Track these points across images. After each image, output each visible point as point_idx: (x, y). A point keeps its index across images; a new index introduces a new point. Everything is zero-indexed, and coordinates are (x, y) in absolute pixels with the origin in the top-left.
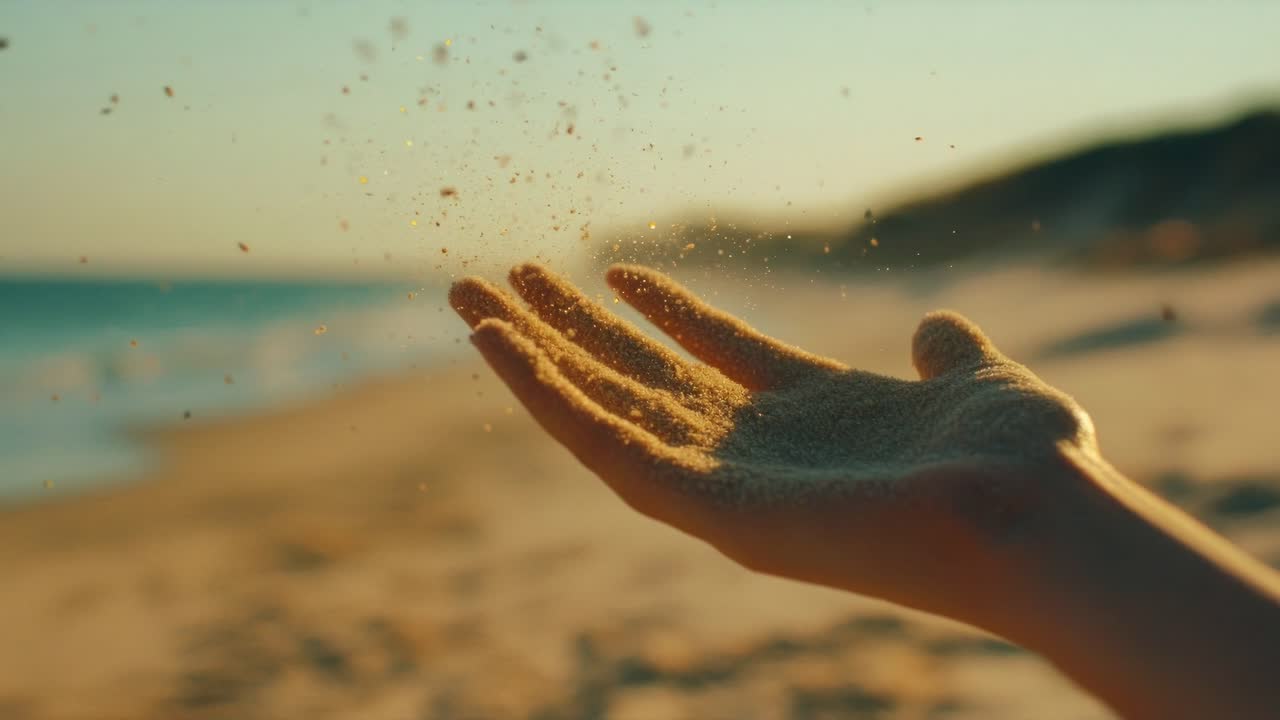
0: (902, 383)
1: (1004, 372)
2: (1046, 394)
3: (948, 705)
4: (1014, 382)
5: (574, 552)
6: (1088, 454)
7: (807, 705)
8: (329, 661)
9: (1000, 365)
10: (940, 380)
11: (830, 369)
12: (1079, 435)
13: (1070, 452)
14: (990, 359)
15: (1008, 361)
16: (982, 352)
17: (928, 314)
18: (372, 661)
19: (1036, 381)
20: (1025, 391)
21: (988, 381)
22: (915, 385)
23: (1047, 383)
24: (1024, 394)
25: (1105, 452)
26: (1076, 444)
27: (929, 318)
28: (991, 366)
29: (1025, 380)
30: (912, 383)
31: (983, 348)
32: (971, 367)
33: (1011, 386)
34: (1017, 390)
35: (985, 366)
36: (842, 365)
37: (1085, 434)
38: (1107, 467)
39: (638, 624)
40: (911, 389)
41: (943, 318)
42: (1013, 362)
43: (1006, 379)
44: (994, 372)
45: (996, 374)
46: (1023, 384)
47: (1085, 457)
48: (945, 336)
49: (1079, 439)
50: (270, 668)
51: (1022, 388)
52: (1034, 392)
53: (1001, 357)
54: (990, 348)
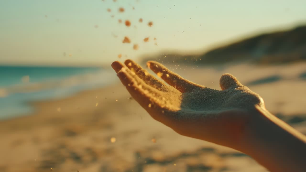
0: (217, 91)
1: (242, 88)
2: (252, 94)
3: (224, 169)
4: (244, 91)
5: (135, 132)
6: (262, 108)
7: (191, 169)
8: (77, 158)
9: (241, 86)
10: (226, 90)
11: (201, 87)
12: (260, 104)
13: (258, 107)
14: (239, 85)
15: (243, 86)
16: (237, 83)
17: (223, 74)
18: (87, 158)
19: (250, 90)
20: (247, 93)
21: (238, 90)
22: (221, 91)
23: (252, 91)
24: (247, 94)
25: (266, 108)
26: (260, 106)
27: (224, 75)
28: (239, 87)
29: (247, 90)
30: (220, 91)
31: (237, 82)
32: (234, 87)
33: (244, 92)
34: (245, 93)
35: (237, 87)
36: (204, 87)
37: (262, 103)
38: (267, 112)
39: (150, 149)
40: (220, 92)
41: (227, 75)
42: (244, 86)
43: (243, 90)
44: (240, 88)
45: (240, 89)
46: (247, 91)
47: (261, 109)
48: (228, 79)
49: (260, 105)
50: (62, 160)
51: (247, 92)
52: (249, 93)
53: (241, 85)
54: (238, 82)
